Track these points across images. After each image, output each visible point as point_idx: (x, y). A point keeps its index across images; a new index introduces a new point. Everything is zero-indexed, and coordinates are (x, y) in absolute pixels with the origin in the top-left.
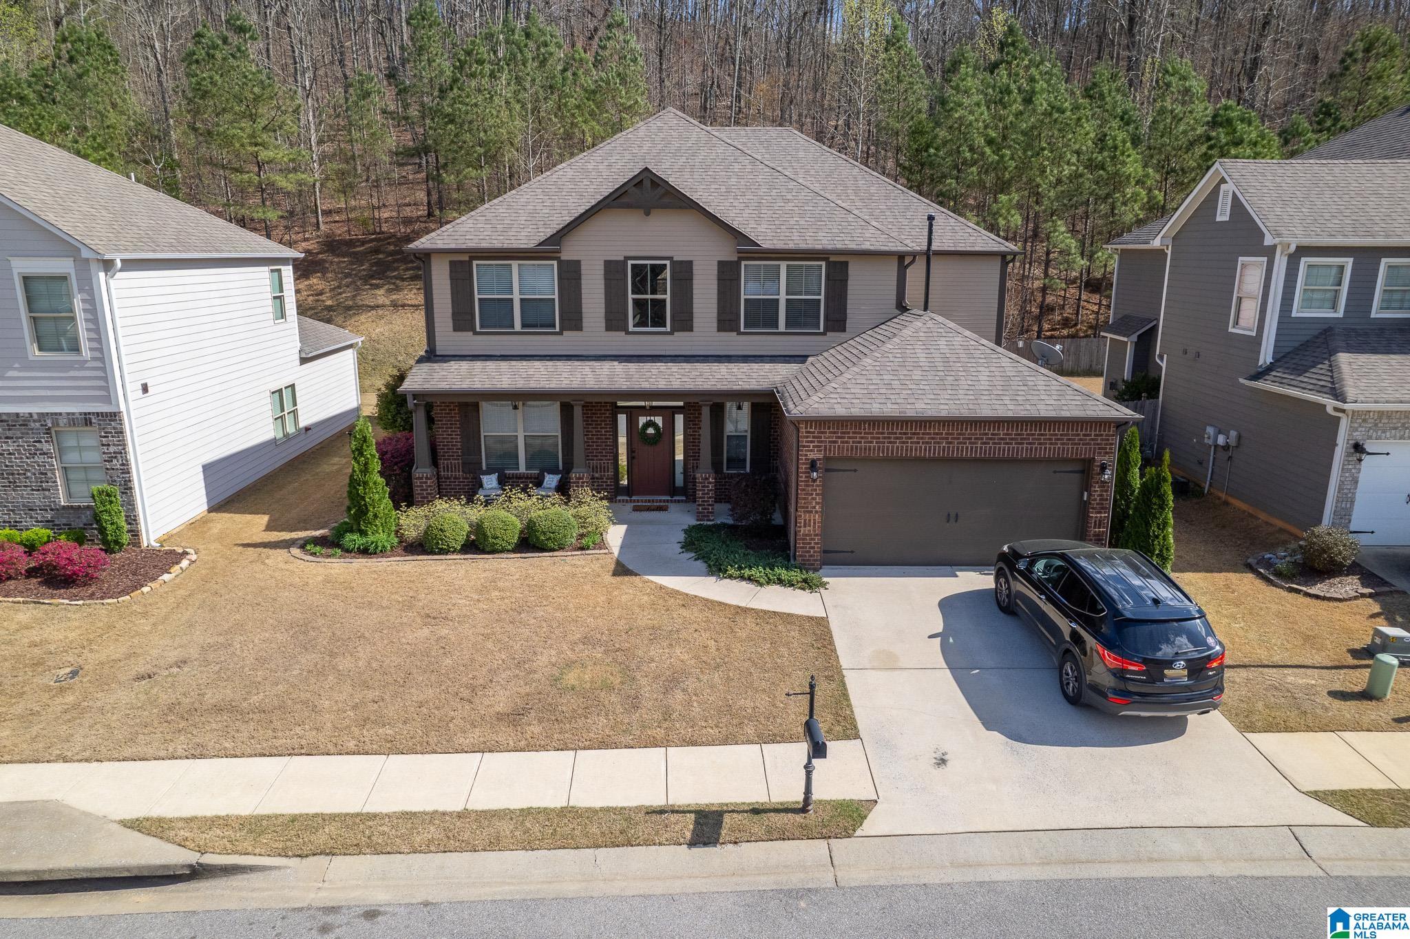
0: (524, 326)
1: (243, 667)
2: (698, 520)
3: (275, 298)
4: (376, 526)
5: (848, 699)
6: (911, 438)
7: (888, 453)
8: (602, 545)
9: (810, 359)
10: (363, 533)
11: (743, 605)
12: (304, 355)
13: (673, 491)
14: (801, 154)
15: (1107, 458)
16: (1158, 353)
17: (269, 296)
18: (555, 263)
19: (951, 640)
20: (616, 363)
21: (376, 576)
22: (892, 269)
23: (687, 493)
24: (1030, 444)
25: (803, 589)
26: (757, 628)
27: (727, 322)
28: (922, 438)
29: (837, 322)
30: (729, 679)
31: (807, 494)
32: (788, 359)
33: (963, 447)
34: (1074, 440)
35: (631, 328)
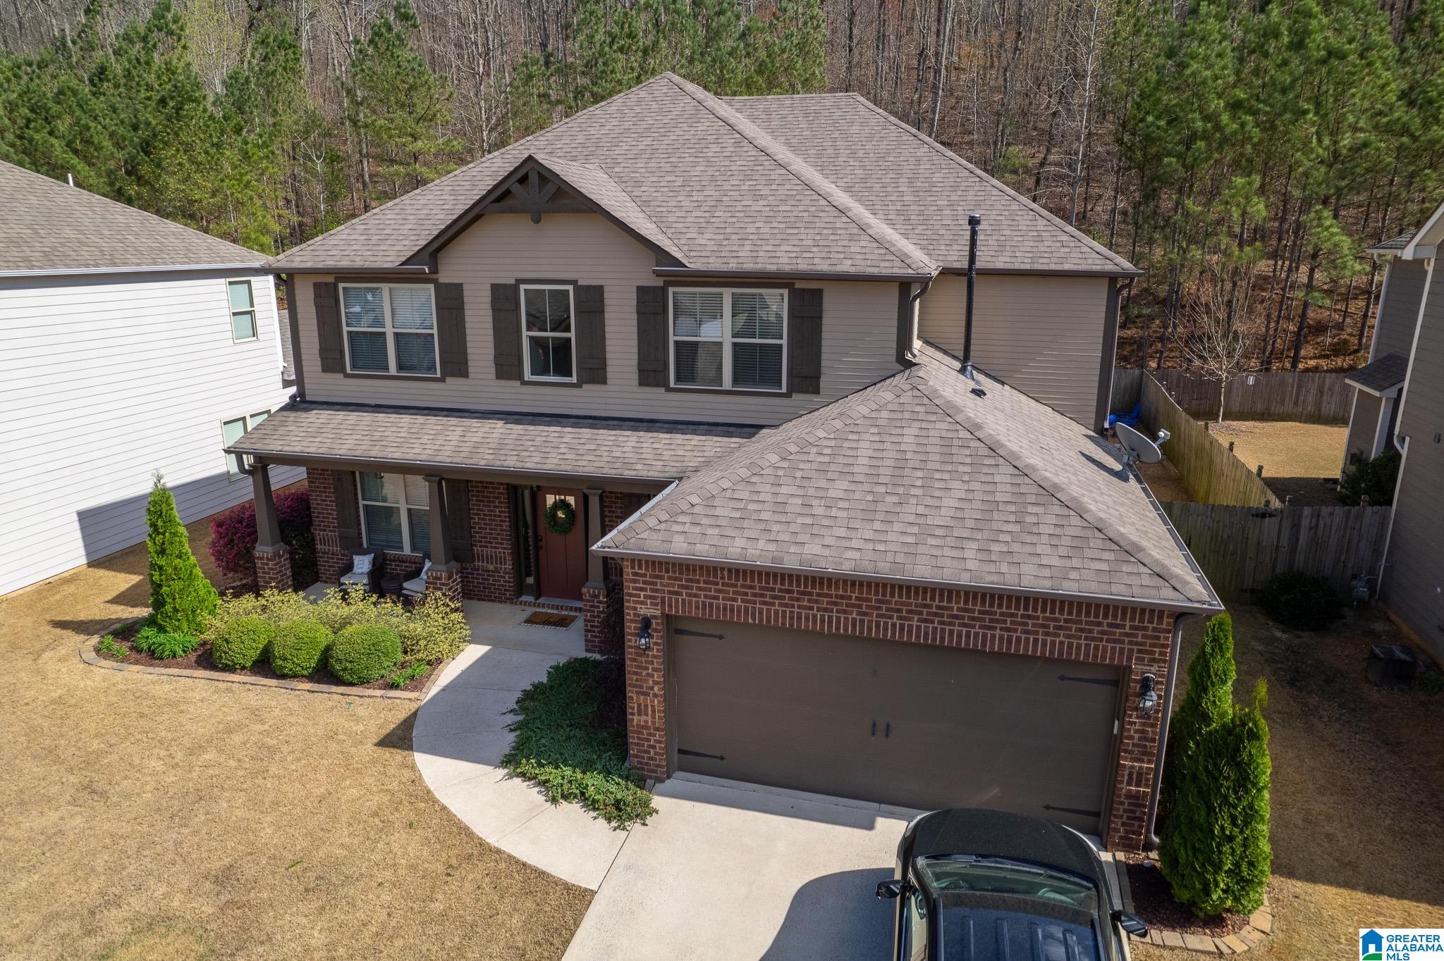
0: (401, 367)
2: (587, 651)
3: (236, 314)
6: (798, 600)
7: (761, 619)
8: (421, 683)
9: (764, 432)
10: (160, 629)
11: (491, 839)
12: (287, 378)
15: (1155, 668)
16: (1397, 431)
17: (227, 312)
18: (432, 286)
20: (500, 424)
24: (1008, 630)
25: (609, 820)
27: (650, 374)
29: (807, 379)
31: (639, 667)
32: (732, 429)
33: (886, 623)
34: (1091, 631)
35: (528, 376)
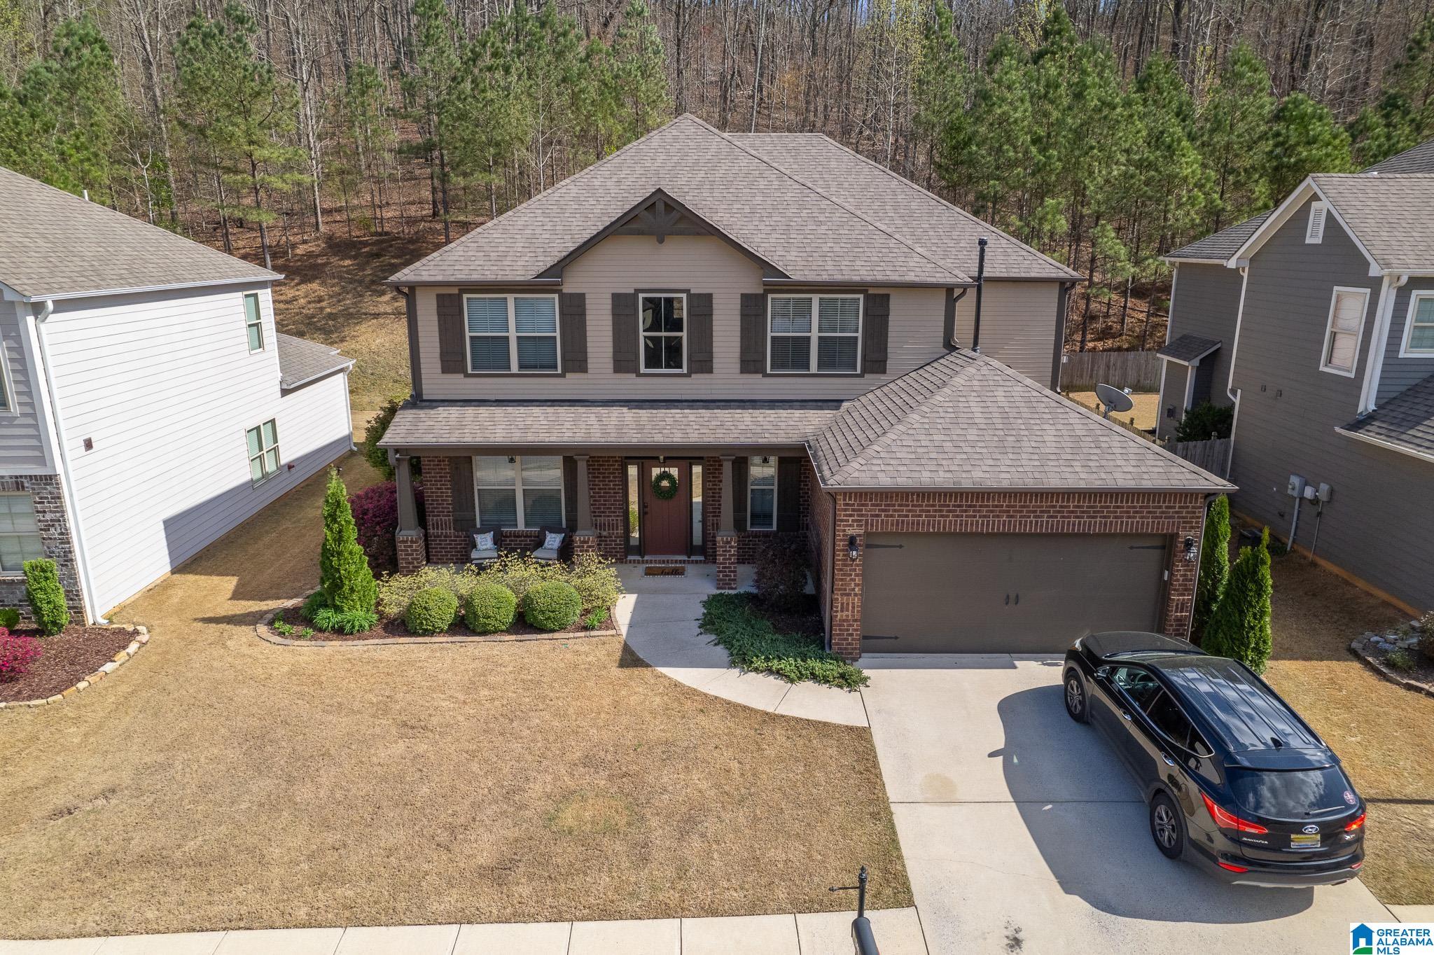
0: (521, 367)
1: (181, 799)
2: (718, 588)
3: (250, 326)
4: (353, 600)
5: (898, 849)
6: (966, 511)
7: (939, 528)
8: (609, 624)
9: (845, 405)
10: (338, 609)
11: (770, 710)
12: (285, 387)
13: (690, 550)
14: (833, 164)
15: (1192, 533)
16: (1230, 386)
17: (244, 325)
18: (556, 296)
19: (1015, 760)
20: (625, 410)
21: (349, 666)
22: (940, 302)
23: (706, 552)
24: (1104, 517)
25: (841, 687)
26: (788, 744)
27: (751, 363)
28: (979, 511)
29: (877, 363)
30: (756, 819)
31: (844, 575)
32: (820, 404)
33: (1026, 521)
34: (1155, 512)
35: (643, 370)
